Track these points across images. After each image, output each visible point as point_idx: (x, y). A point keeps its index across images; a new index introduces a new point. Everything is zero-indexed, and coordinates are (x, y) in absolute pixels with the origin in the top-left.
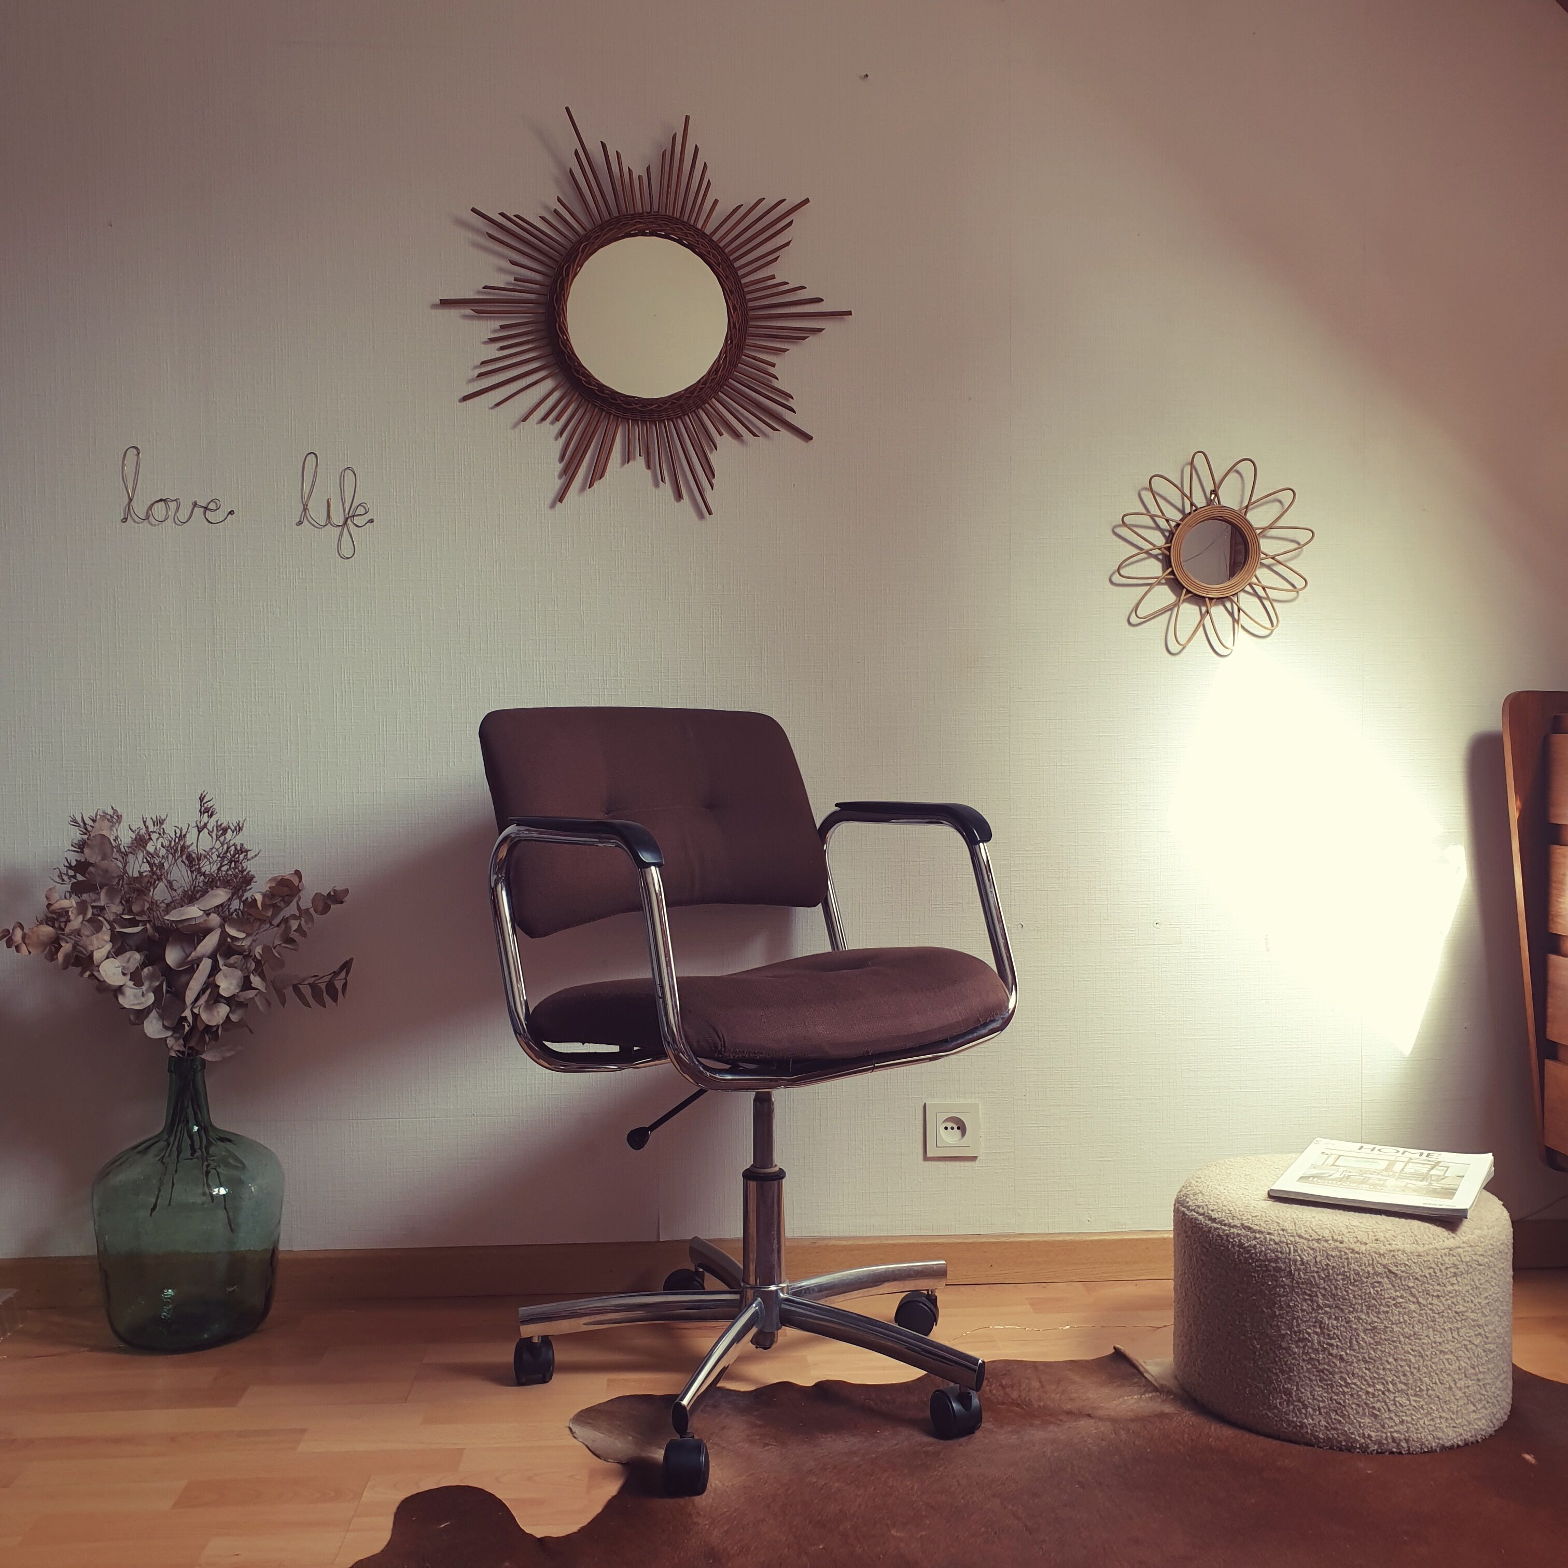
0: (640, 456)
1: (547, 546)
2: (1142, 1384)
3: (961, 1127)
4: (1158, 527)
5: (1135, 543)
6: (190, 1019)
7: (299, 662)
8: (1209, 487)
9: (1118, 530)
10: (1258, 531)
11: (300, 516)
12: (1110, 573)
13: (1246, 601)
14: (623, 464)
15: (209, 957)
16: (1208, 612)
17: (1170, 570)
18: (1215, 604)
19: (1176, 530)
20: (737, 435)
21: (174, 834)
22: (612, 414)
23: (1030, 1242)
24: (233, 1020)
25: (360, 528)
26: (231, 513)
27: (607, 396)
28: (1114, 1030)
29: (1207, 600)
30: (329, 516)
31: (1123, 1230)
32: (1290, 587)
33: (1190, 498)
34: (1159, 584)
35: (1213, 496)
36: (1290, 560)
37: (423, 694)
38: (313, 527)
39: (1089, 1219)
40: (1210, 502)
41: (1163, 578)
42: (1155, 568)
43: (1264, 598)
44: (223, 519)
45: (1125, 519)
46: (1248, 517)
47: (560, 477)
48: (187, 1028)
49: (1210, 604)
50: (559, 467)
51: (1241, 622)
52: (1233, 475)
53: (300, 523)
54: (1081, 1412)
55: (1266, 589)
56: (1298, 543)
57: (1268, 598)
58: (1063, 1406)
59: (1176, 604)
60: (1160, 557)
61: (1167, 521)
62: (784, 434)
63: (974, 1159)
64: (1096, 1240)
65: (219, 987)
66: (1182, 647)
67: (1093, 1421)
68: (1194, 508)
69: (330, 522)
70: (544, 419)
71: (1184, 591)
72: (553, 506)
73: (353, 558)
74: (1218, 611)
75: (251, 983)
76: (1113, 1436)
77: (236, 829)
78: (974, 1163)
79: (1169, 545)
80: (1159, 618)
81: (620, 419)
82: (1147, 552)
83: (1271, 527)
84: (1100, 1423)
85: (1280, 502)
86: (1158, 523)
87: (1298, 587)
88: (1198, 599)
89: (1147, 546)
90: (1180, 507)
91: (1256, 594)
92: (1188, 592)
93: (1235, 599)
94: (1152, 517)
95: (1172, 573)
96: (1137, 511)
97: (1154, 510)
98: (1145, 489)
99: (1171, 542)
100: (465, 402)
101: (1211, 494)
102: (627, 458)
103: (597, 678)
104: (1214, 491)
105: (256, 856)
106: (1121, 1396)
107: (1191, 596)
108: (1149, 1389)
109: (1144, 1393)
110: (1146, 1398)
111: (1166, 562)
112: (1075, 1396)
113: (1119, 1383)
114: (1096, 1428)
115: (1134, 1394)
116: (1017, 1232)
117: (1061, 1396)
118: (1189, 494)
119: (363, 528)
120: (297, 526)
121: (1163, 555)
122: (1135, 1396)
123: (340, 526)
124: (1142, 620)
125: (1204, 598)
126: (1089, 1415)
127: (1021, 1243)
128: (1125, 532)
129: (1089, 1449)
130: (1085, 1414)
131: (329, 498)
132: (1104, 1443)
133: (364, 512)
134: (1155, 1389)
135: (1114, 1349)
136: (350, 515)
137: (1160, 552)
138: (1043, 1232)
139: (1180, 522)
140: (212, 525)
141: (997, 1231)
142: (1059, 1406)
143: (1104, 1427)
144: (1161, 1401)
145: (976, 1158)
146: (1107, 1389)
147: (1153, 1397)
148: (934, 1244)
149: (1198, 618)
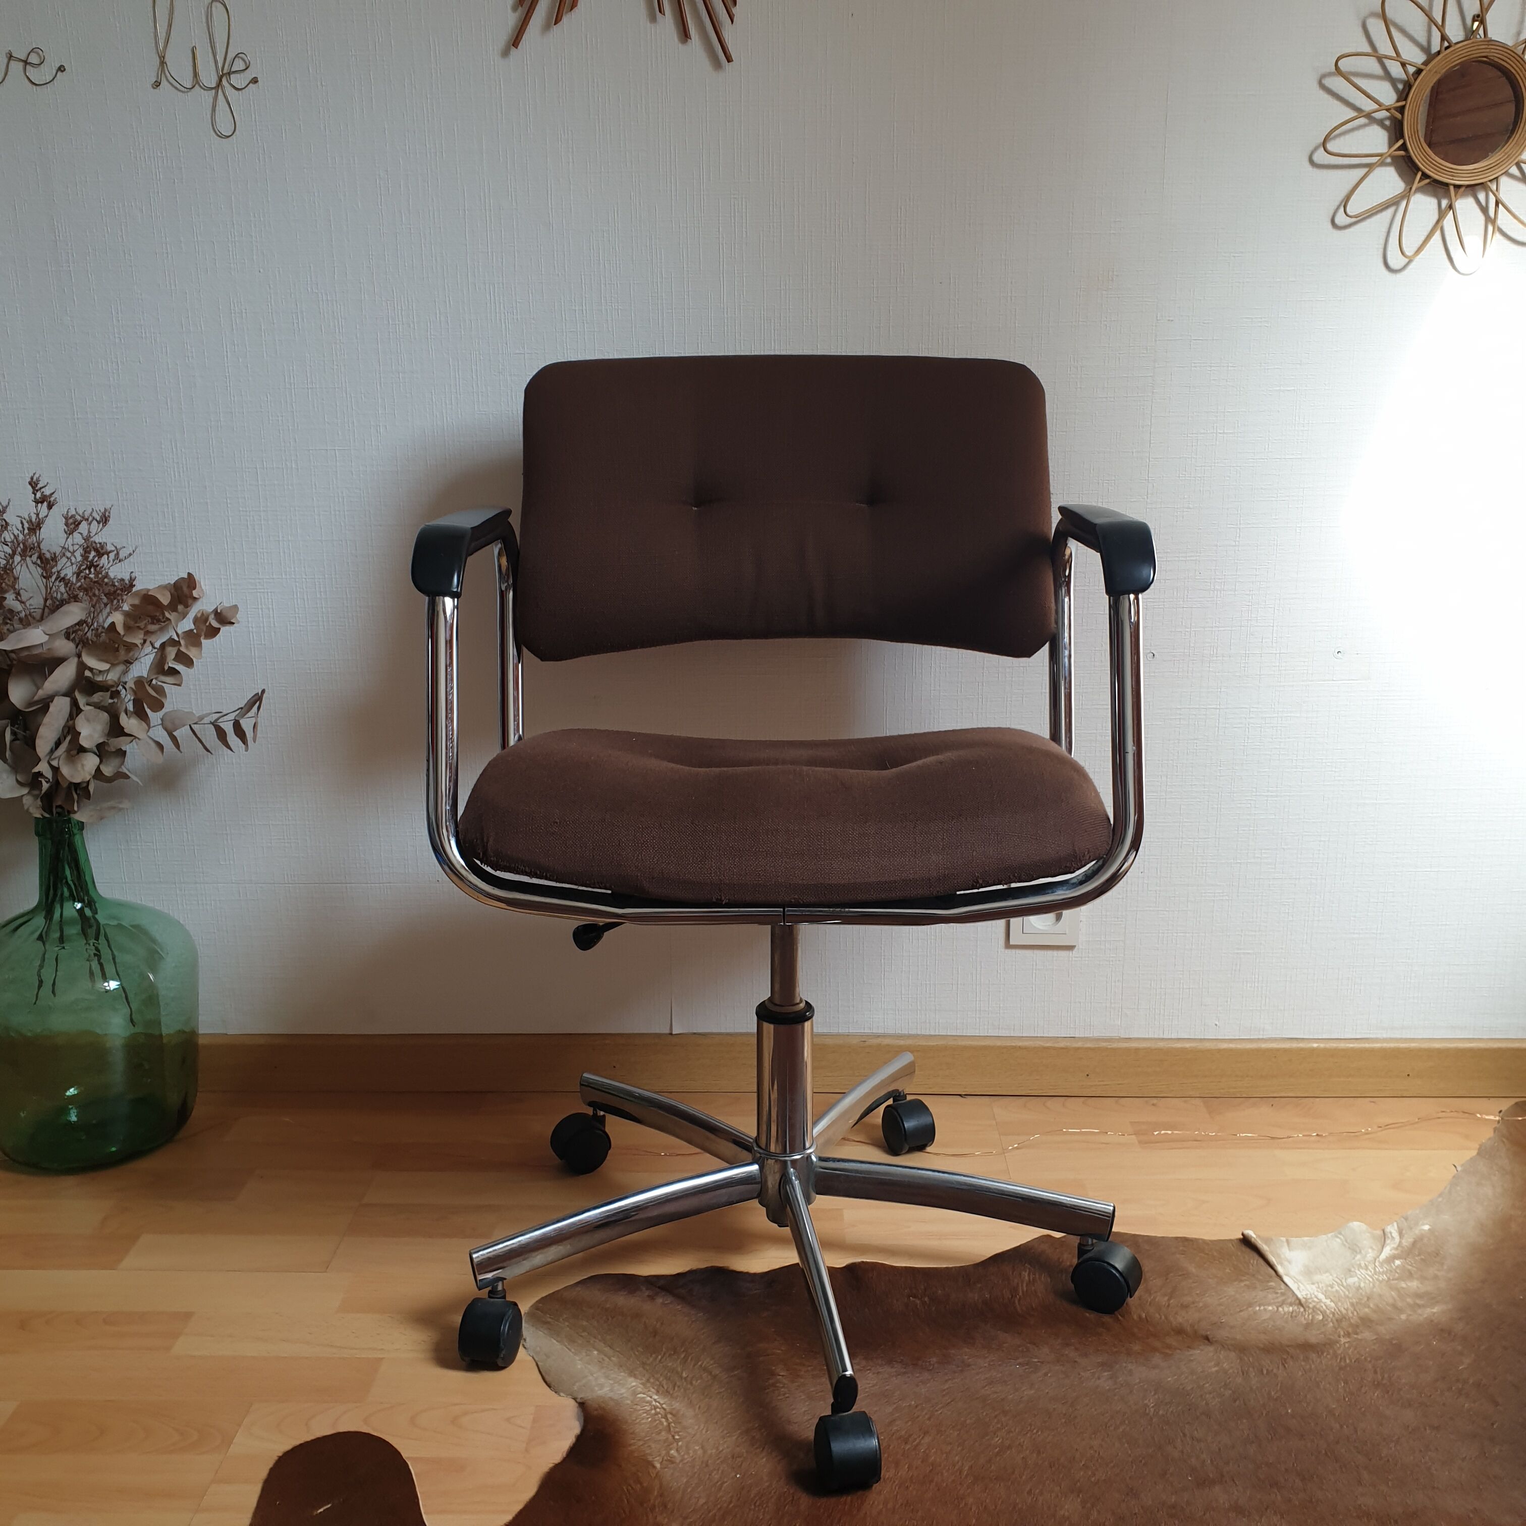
2: (1279, 1291)
4: (1388, 76)
5: (1351, 100)
6: (48, 774)
7: (173, 287)
8: (1473, 8)
9: (1328, 82)
11: (156, 74)
12: (1311, 148)
13: (1509, 189)
15: (65, 695)
16: (1450, 207)
17: (1401, 142)
18: (1464, 195)
19: (1415, 80)
23: (1138, 1049)
24: (106, 774)
25: (240, 92)
26: (61, 69)
28: (1268, 791)
29: (1452, 188)
30: (195, 74)
31: (1261, 1037)
33: (1441, 28)
34: (1382, 164)
35: (1476, 24)
38: (175, 91)
39: (1217, 1023)
40: (1470, 34)
41: (1390, 156)
42: (1377, 140)
44: (51, 78)
45: (1340, 63)
48: (45, 786)
49: (1455, 196)
51: (1499, 222)
53: (157, 84)
54: (1196, 1332)
58: (1172, 1319)
59: (1406, 195)
60: (1387, 123)
61: (1403, 65)
63: (1071, 948)
65: (80, 733)
66: (1407, 260)
67: (1211, 1349)
68: (1446, 44)
69: (197, 83)
71: (1419, 175)
72: (505, 52)
73: (234, 136)
74: (1465, 206)
75: (123, 728)
76: (1239, 1380)
77: (102, 520)
78: (1071, 952)
79: (1402, 104)
80: (1379, 216)
82: (1368, 116)
84: (1223, 1354)
86: (1389, 68)
88: (1438, 188)
89: (1369, 106)
90: (1423, 40)
92: (1425, 176)
93: (1494, 187)
94: (1380, 59)
95: (1404, 147)
96: (1360, 50)
97: (1385, 48)
98: (1373, 14)
99: (1406, 99)
101: (1474, 20)
103: (573, 308)
104: (1478, 16)
105: (130, 555)
106: (1250, 1305)
107: (1429, 183)
108: (1289, 1301)
109: (1282, 1304)
110: (1285, 1313)
111: (1396, 130)
112: (1187, 1299)
113: (1247, 1283)
114: (1217, 1365)
115: (1269, 1305)
116: (1122, 1036)
117: (1169, 1300)
118: (1440, 22)
119: (244, 91)
120: (154, 88)
121: (1392, 118)
122: (1270, 1308)
123: (212, 89)
124: (1354, 220)
125: (1447, 185)
126: (1207, 1338)
127: (1128, 1050)
128: (1338, 84)
129: (1207, 1404)
130: (1202, 1336)
131: (194, 45)
132: (1228, 1393)
133: (244, 68)
134: (1298, 1301)
135: (1243, 1234)
136: (225, 71)
137: (1387, 114)
138: (1156, 1036)
139: (1423, 67)
140: (37, 87)
141: (1096, 1034)
142: (1166, 1318)
143: (1229, 1362)
144: (1305, 1322)
145: (1074, 947)
146: (1231, 1290)
147: (1294, 1314)
148: (1014, 1047)
149: (1435, 217)
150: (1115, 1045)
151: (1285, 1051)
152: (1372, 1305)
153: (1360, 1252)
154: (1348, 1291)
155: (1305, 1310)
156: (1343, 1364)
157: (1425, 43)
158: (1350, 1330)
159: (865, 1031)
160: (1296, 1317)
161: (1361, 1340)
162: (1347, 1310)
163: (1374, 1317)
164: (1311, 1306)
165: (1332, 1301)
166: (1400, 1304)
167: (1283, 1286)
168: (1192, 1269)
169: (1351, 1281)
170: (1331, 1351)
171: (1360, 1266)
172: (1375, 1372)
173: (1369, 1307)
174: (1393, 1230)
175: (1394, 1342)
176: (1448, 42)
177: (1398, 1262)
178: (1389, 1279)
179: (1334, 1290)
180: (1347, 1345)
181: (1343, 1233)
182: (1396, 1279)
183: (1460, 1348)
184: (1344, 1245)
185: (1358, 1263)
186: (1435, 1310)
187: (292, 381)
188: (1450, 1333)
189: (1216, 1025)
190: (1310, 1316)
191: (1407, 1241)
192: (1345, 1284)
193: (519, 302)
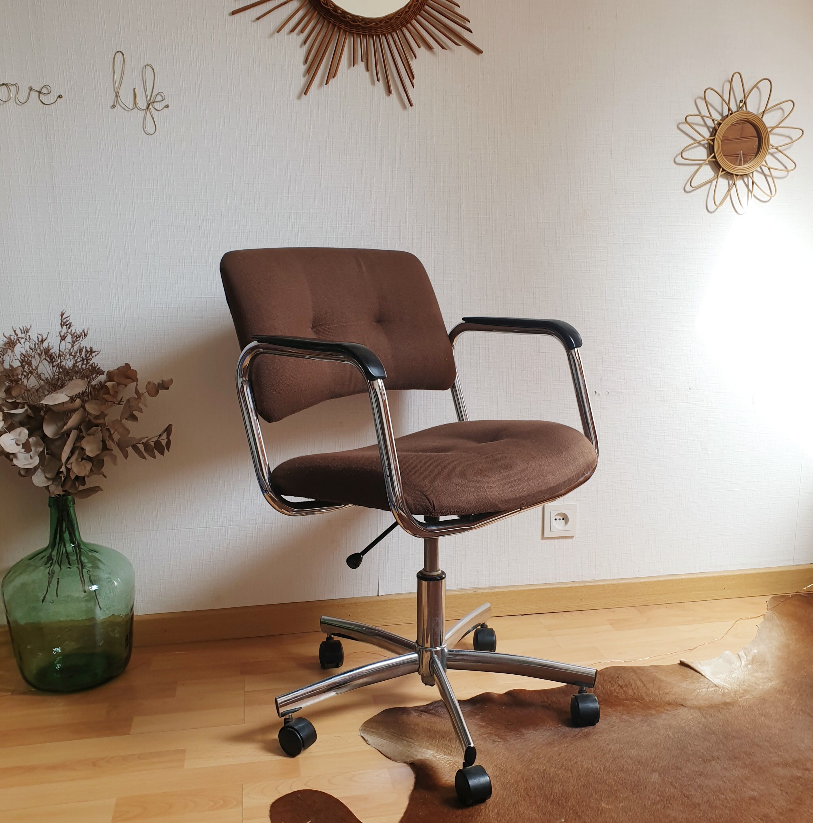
0: (362, 61)
1: (295, 128)
2: (705, 682)
3: (565, 518)
4: (706, 125)
5: (692, 136)
6: (65, 472)
7: (119, 212)
8: (740, 96)
9: (681, 126)
10: (769, 130)
11: (113, 101)
12: (676, 156)
13: (756, 176)
14: (349, 66)
15: (76, 430)
16: (734, 184)
18: (739, 179)
19: (719, 127)
20: (430, 48)
21: (37, 339)
22: (342, 29)
23: (604, 585)
24: (96, 472)
25: (159, 112)
26: (60, 97)
27: (340, 15)
28: (660, 456)
29: (735, 176)
30: (135, 102)
31: (658, 575)
32: (783, 168)
33: (728, 105)
34: (705, 164)
35: (742, 104)
36: (785, 150)
37: (209, 236)
38: (123, 110)
39: (639, 569)
40: (740, 108)
41: (708, 161)
42: (702, 153)
43: (769, 176)
44: (54, 101)
45: (687, 119)
46: (764, 119)
47: (304, 76)
48: (63, 478)
49: (736, 178)
50: (303, 68)
51: (754, 191)
52: (755, 90)
53: (114, 106)
54: (676, 703)
55: (771, 169)
56: (791, 139)
57: (771, 176)
58: (664, 699)
59: (715, 179)
60: (706, 146)
61: (713, 120)
62: (463, 49)
63: (572, 537)
64: (643, 582)
65: (85, 449)
66: (717, 208)
67: (686, 709)
68: (730, 112)
69: (136, 106)
70: (292, 31)
71: (721, 169)
72: (299, 97)
73: (155, 134)
74: (740, 183)
76: (704, 720)
78: (572, 539)
79: (713, 138)
80: (704, 188)
81: (347, 33)
82: (699, 143)
83: (777, 127)
84: (692, 711)
85: (782, 110)
86: (706, 121)
87: (789, 168)
88: (729, 175)
89: (699, 138)
90: (720, 111)
91: (763, 173)
92: (723, 170)
93: (751, 175)
94: (702, 117)
95: (714, 157)
96: (695, 113)
97: (705, 113)
98: (700, 98)
99: (715, 135)
100: (233, 16)
101: (740, 102)
102: (353, 63)
104: (743, 100)
105: (97, 353)
106: (695, 690)
107: (725, 174)
108: (711, 686)
109: (708, 688)
110: (711, 691)
111: (711, 149)
112: (667, 691)
113: (690, 681)
114: (691, 715)
115: (703, 689)
116: (596, 579)
117: (659, 692)
118: (727, 102)
119: (161, 111)
120: (112, 108)
121: (709, 144)
122: (704, 690)
123: (143, 110)
124: (694, 189)
125: (732, 174)
126: (682, 705)
127: (599, 586)
128: (686, 128)
129: (694, 731)
130: (680, 705)
131: (134, 87)
132: (701, 726)
133: (161, 100)
134: (715, 685)
135: (680, 661)
136: (151, 101)
137: (706, 142)
138: (611, 578)
139: (721, 122)
140: (45, 105)
141: (584, 579)
142: (661, 699)
143: (697, 714)
144: (721, 693)
145: (573, 536)
146: (684, 685)
147: (715, 691)
148: (547, 589)
149: (727, 189)
150: (593, 584)
151: (670, 580)
152: (746, 684)
153: (733, 663)
154: (734, 680)
155: (719, 688)
156: (744, 709)
157: (721, 112)
158: (741, 695)
159: (475, 587)
160: (716, 691)
161: (748, 699)
162: (736, 687)
163: (749, 689)
164: (721, 686)
165: (728, 685)
166: (758, 682)
167: (706, 680)
168: (663, 678)
169: (734, 675)
170: (737, 704)
171: (735, 668)
172: (759, 710)
173: (745, 685)
174: (742, 653)
175: (761, 698)
176: (731, 111)
177: (750, 666)
178: (749, 674)
179: (727, 680)
180: (742, 701)
181: (722, 656)
182: (752, 673)
183: (789, 696)
184: (725, 662)
185: (734, 668)
186: (773, 683)
187: (183, 262)
188: (782, 691)
189: (638, 570)
190: (722, 691)
191: (750, 658)
192: (732, 677)
193: (305, 222)
